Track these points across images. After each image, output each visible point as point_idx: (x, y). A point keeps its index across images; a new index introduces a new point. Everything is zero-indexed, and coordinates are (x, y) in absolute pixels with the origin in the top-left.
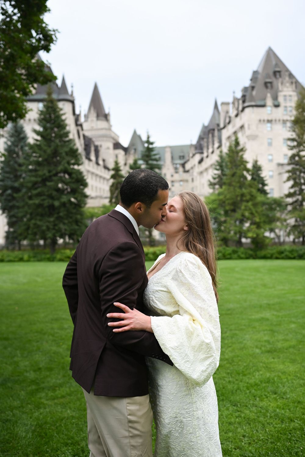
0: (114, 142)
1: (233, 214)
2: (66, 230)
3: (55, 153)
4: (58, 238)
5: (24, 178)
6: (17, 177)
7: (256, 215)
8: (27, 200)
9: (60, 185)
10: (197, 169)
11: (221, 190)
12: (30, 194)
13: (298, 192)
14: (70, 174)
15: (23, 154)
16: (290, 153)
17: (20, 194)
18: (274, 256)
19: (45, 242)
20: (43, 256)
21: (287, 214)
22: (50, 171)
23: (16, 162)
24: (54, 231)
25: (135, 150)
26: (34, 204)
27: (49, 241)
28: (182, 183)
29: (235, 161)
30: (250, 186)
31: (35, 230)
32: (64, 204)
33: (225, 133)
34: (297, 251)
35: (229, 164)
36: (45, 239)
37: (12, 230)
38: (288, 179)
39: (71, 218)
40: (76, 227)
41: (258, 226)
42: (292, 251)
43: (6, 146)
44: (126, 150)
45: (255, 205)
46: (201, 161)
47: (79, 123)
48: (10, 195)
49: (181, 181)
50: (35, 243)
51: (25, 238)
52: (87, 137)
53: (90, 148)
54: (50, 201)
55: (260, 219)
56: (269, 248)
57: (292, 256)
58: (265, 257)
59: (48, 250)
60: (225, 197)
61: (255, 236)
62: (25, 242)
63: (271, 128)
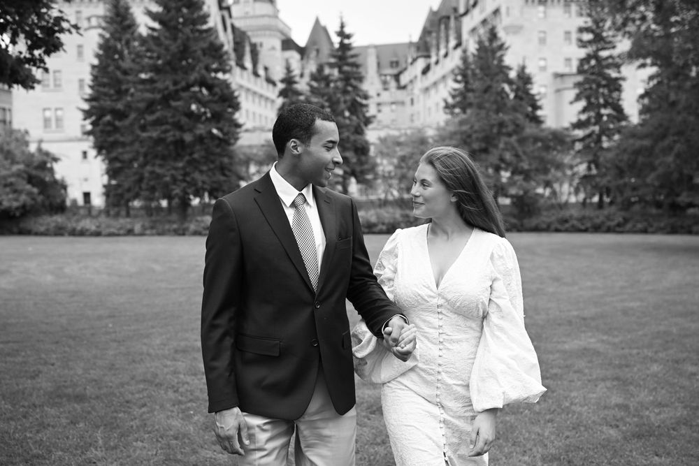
0: (283, 38)
1: (483, 156)
2: (204, 182)
3: (185, 52)
4: (192, 197)
5: (132, 95)
6: (121, 93)
7: (524, 157)
8: (138, 132)
9: (194, 107)
10: (420, 84)
11: (464, 116)
12: (142, 122)
13: (593, 120)
14: (210, 88)
15: (130, 53)
16: (582, 53)
17: (127, 122)
18: (553, 227)
19: (169, 204)
20: (167, 227)
21: (575, 157)
22: (175, 83)
23: (118, 68)
24: (184, 185)
25: (318, 51)
26: (150, 138)
27: (176, 201)
28: (394, 107)
29: (489, 67)
30: (515, 109)
31: (152, 183)
32: (200, 139)
33: (468, 23)
34: (591, 219)
35: (478, 71)
36: (169, 198)
37: (114, 182)
38: (578, 98)
39: (213, 162)
40: (222, 178)
41: (527, 176)
42: (582, 219)
43: (101, 41)
44: (302, 51)
45: (522, 141)
46: (426, 71)
47: (224, 5)
48: (109, 123)
49: (393, 103)
50: (154, 204)
51: (136, 196)
52: (238, 29)
53: (243, 47)
54: (178, 134)
55: (530, 164)
56: (545, 213)
57: (583, 228)
58: (536, 229)
59: (174, 217)
60: (472, 127)
61: (521, 193)
62: (137, 203)
63: (545, 13)
